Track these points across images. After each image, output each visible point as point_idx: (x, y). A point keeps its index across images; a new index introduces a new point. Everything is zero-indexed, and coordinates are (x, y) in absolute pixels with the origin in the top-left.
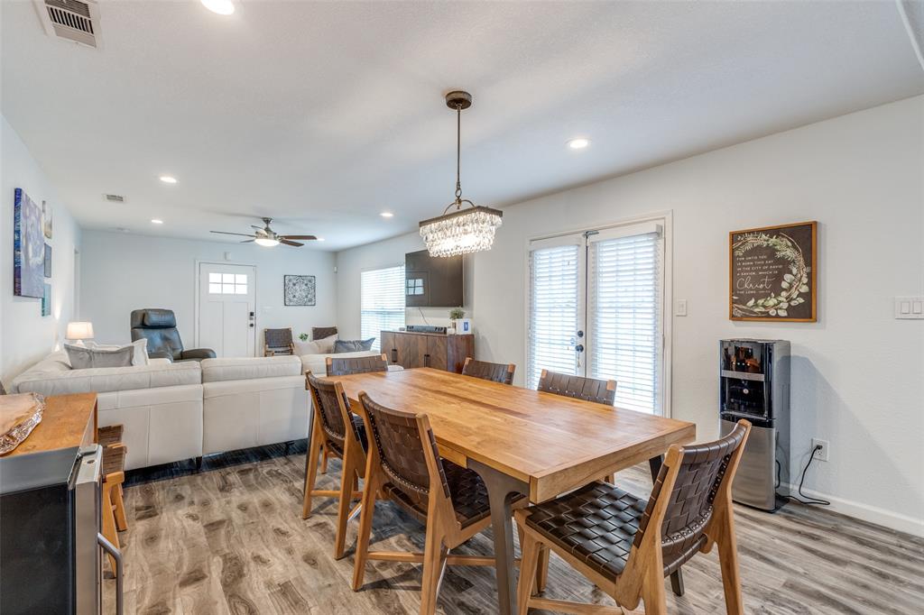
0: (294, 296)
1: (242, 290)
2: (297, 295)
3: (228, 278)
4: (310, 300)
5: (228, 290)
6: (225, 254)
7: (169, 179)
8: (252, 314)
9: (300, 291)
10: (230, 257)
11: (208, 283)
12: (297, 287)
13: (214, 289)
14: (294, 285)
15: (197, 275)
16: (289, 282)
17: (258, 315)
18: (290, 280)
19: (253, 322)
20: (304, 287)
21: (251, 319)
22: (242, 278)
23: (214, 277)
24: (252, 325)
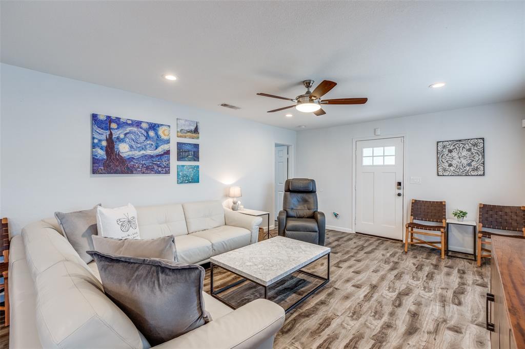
0: (450, 165)
1: (391, 161)
2: (454, 162)
3: (378, 151)
4: (477, 169)
5: (378, 161)
6: (375, 130)
7: (171, 78)
8: (399, 184)
9: (460, 158)
10: (378, 132)
11: (362, 157)
12: (454, 154)
13: (367, 162)
14: (450, 151)
15: (354, 152)
16: (444, 150)
17: (406, 184)
18: (444, 147)
19: (401, 191)
20: (465, 153)
21: (399, 189)
22: (391, 150)
23: (367, 151)
24: (399, 195)
